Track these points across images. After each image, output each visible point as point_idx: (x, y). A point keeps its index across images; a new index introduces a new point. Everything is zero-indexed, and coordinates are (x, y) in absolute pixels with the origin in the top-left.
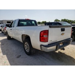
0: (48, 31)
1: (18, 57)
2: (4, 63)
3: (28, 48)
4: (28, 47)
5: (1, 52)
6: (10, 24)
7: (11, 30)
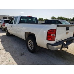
0: (56, 30)
1: (22, 55)
2: (9, 61)
3: (32, 46)
4: (32, 44)
5: (3, 50)
6: (9, 20)
7: (12, 26)
